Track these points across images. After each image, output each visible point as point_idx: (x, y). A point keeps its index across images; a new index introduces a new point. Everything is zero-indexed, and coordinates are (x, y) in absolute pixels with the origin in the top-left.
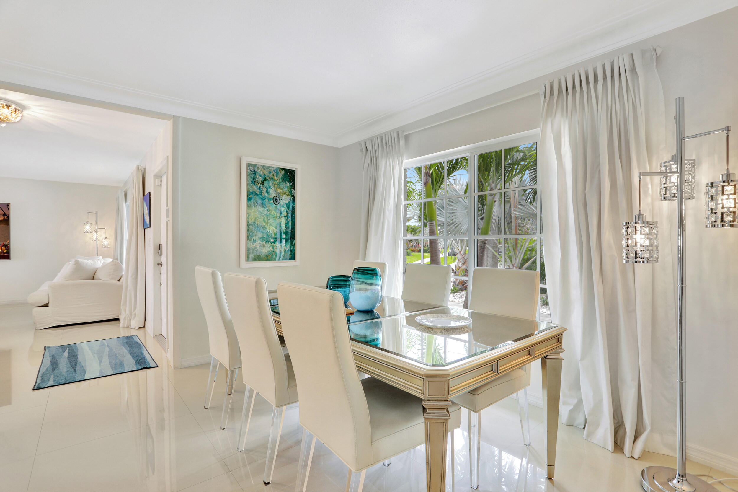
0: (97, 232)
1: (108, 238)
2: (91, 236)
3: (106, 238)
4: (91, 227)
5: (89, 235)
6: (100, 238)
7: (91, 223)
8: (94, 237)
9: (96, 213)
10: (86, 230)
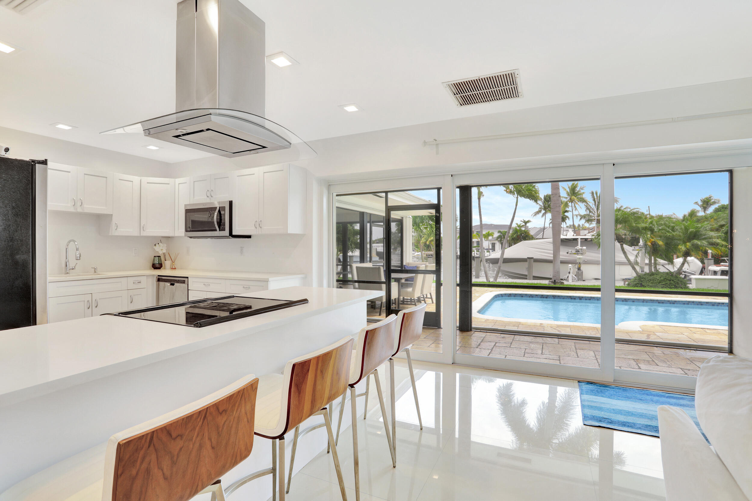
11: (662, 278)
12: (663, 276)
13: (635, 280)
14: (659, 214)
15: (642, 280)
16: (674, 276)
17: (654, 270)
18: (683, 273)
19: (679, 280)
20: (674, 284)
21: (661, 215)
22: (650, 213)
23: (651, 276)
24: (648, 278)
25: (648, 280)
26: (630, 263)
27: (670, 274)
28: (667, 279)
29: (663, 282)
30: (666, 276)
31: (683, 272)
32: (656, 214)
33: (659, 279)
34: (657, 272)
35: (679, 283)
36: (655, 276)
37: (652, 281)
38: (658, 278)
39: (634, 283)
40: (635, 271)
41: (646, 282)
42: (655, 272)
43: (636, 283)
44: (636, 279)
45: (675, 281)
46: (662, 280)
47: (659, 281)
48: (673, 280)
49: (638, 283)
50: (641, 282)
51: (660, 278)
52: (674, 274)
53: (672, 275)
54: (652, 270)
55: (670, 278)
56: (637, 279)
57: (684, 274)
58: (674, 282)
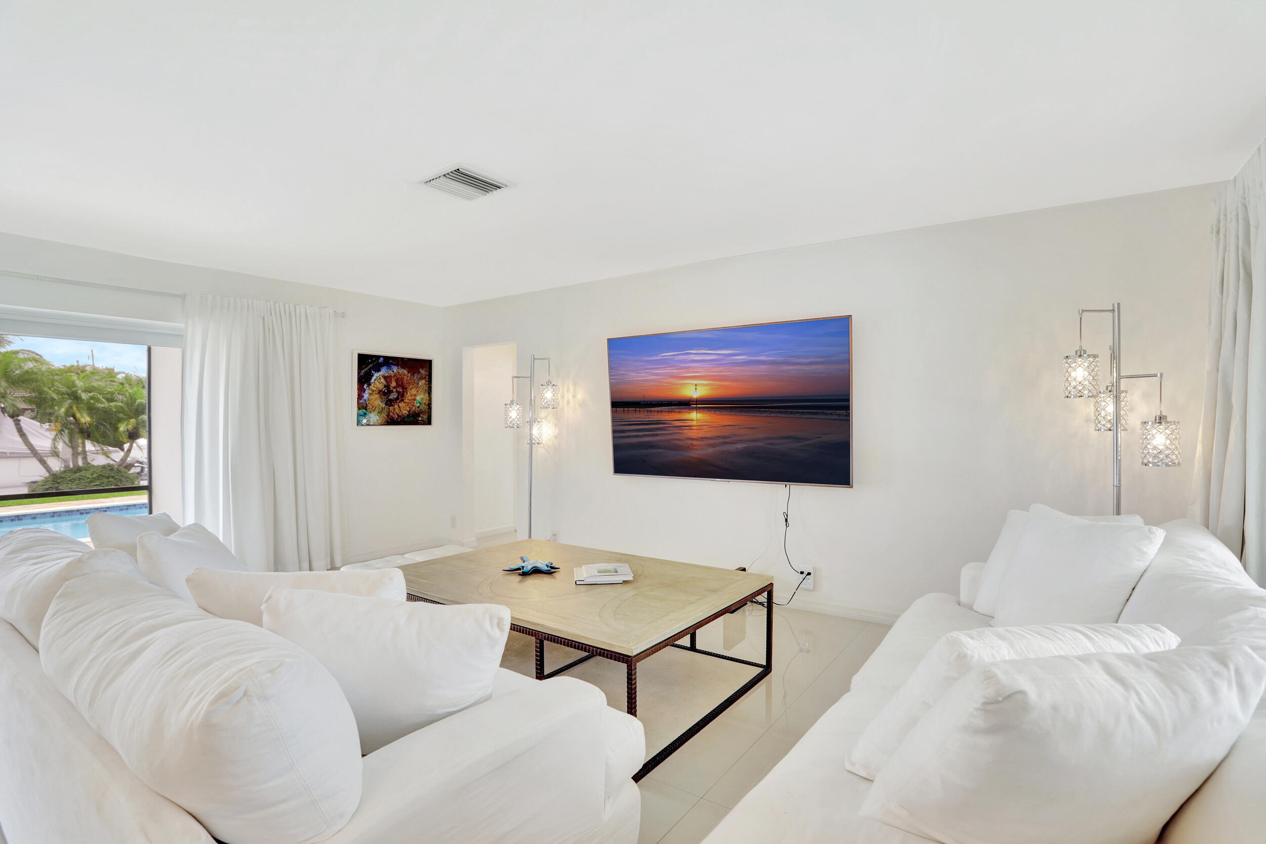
0: (1117, 394)
1: (1169, 419)
2: (1092, 408)
3: (1161, 419)
4: (1091, 371)
5: (1086, 408)
6: (1133, 420)
7: (1095, 356)
8: (1103, 413)
9: (1116, 310)
10: (1074, 384)
11: (95, 475)
12: (96, 472)
13: (46, 482)
14: (108, 367)
15: (59, 480)
16: (115, 470)
17: (83, 463)
18: (136, 465)
19: (122, 476)
20: (114, 482)
21: (111, 369)
22: (95, 363)
23: (75, 472)
24: (69, 477)
25: (70, 480)
26: (34, 453)
27: (110, 467)
28: (103, 476)
29: (96, 481)
30: (101, 472)
31: (135, 463)
32: (102, 367)
33: (90, 477)
34: (88, 466)
35: (124, 480)
36: (83, 473)
37: (76, 482)
38: (88, 476)
39: (44, 487)
40: (44, 467)
41: (67, 484)
42: (85, 465)
43: (47, 487)
44: (48, 481)
45: (116, 477)
46: (94, 478)
47: (89, 480)
48: (113, 477)
49: (51, 487)
50: (57, 485)
51: (92, 475)
52: (116, 467)
53: (112, 468)
54: (77, 462)
55: (109, 474)
56: (49, 479)
57: (139, 466)
58: (115, 479)
